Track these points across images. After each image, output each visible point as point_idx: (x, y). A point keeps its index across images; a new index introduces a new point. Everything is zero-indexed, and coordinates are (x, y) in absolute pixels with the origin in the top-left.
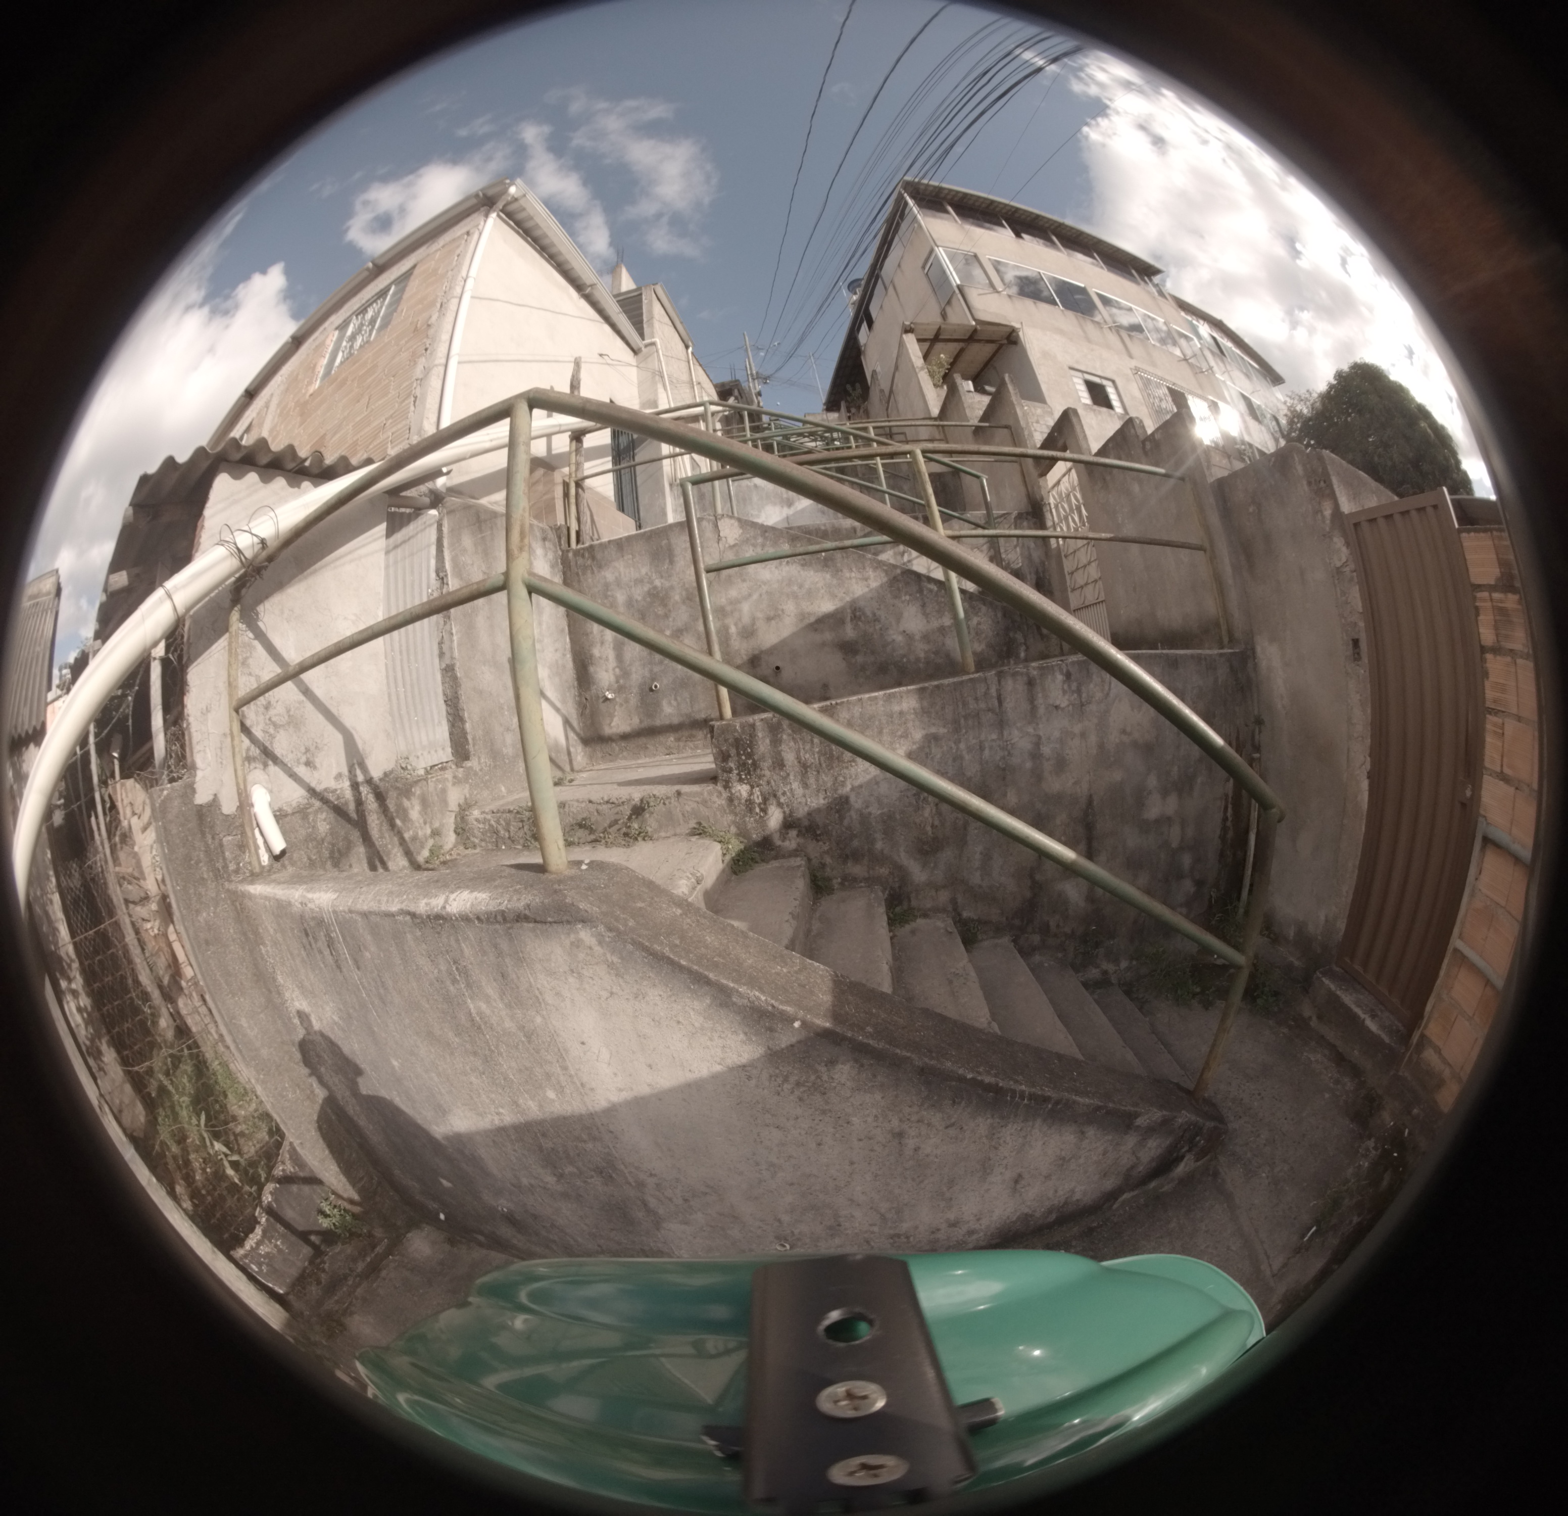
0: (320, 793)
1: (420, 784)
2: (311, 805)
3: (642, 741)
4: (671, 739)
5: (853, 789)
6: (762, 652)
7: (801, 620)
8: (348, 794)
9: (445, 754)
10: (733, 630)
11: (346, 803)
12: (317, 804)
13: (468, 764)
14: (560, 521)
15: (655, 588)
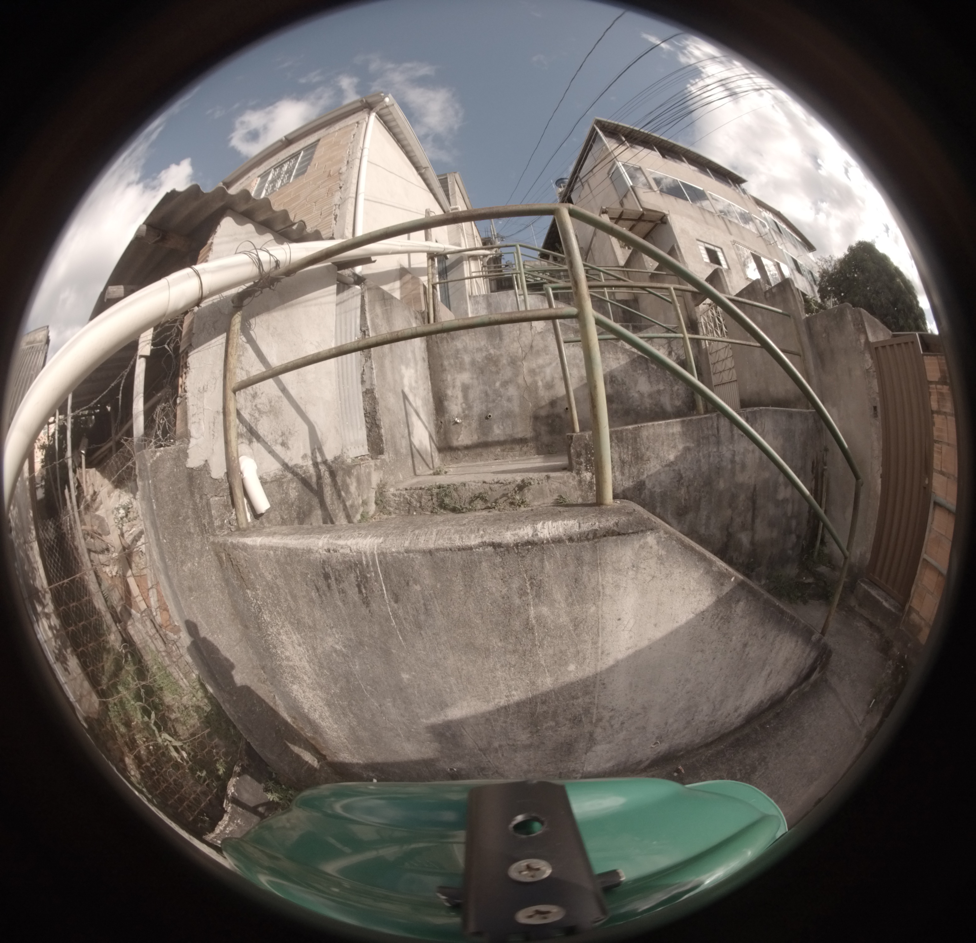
0: (291, 468)
1: (356, 468)
2: (286, 477)
3: (479, 450)
4: (498, 450)
5: (647, 477)
6: (557, 398)
7: (581, 381)
8: (312, 470)
9: (364, 450)
10: (540, 384)
11: (310, 477)
12: (290, 476)
13: (383, 457)
15: (490, 354)
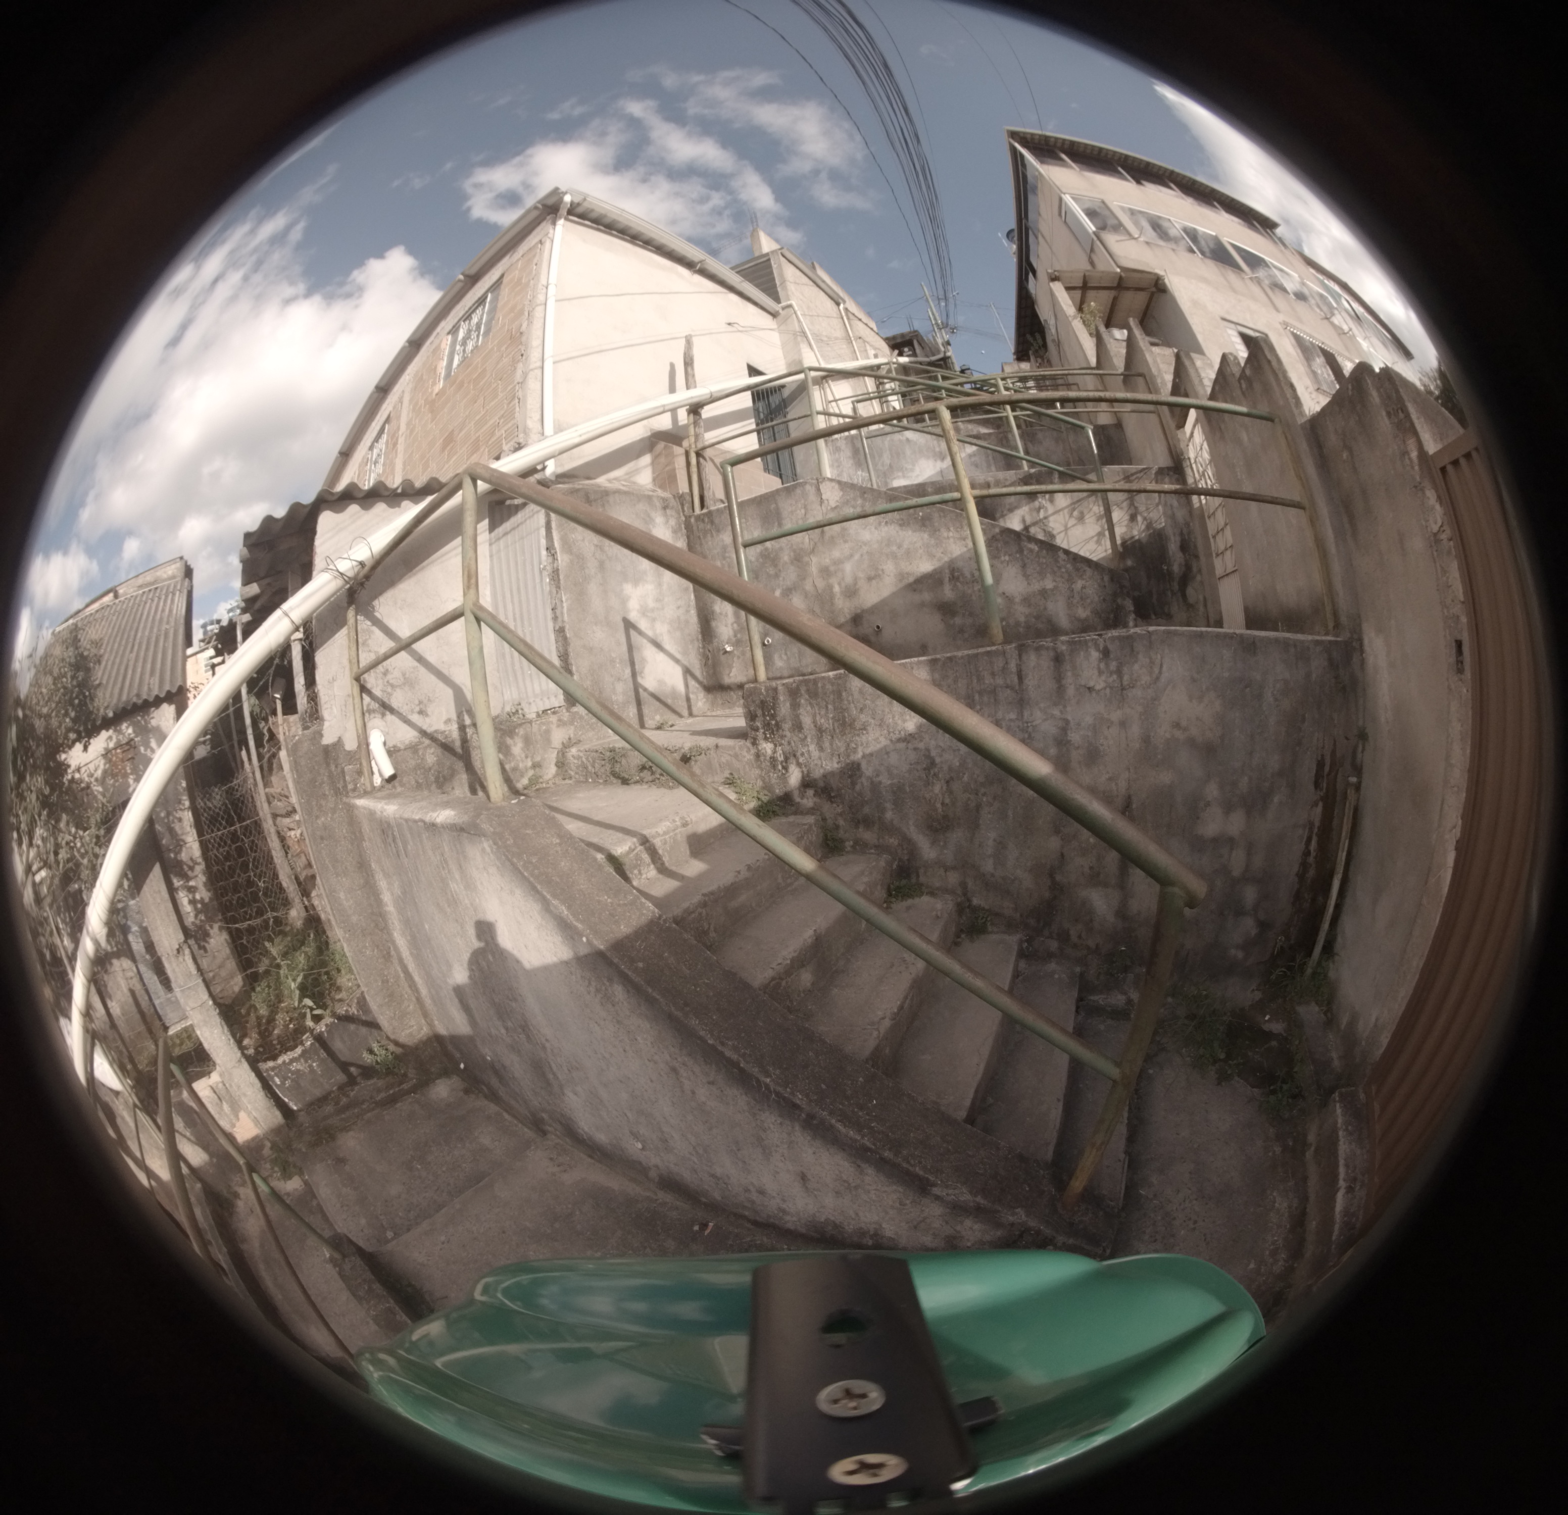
0: (430, 734)
1: (524, 726)
2: (422, 743)
5: (864, 756)
6: (863, 611)
7: (901, 581)
8: (456, 735)
9: (558, 700)
10: (837, 589)
11: (454, 742)
12: (427, 742)
14: (683, 487)
15: (766, 549)
